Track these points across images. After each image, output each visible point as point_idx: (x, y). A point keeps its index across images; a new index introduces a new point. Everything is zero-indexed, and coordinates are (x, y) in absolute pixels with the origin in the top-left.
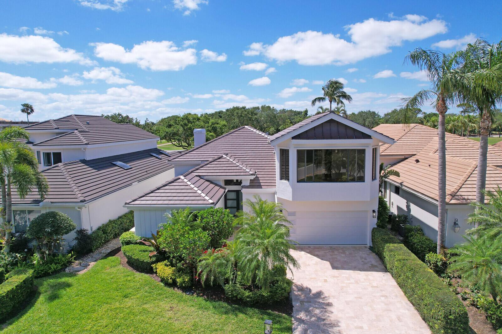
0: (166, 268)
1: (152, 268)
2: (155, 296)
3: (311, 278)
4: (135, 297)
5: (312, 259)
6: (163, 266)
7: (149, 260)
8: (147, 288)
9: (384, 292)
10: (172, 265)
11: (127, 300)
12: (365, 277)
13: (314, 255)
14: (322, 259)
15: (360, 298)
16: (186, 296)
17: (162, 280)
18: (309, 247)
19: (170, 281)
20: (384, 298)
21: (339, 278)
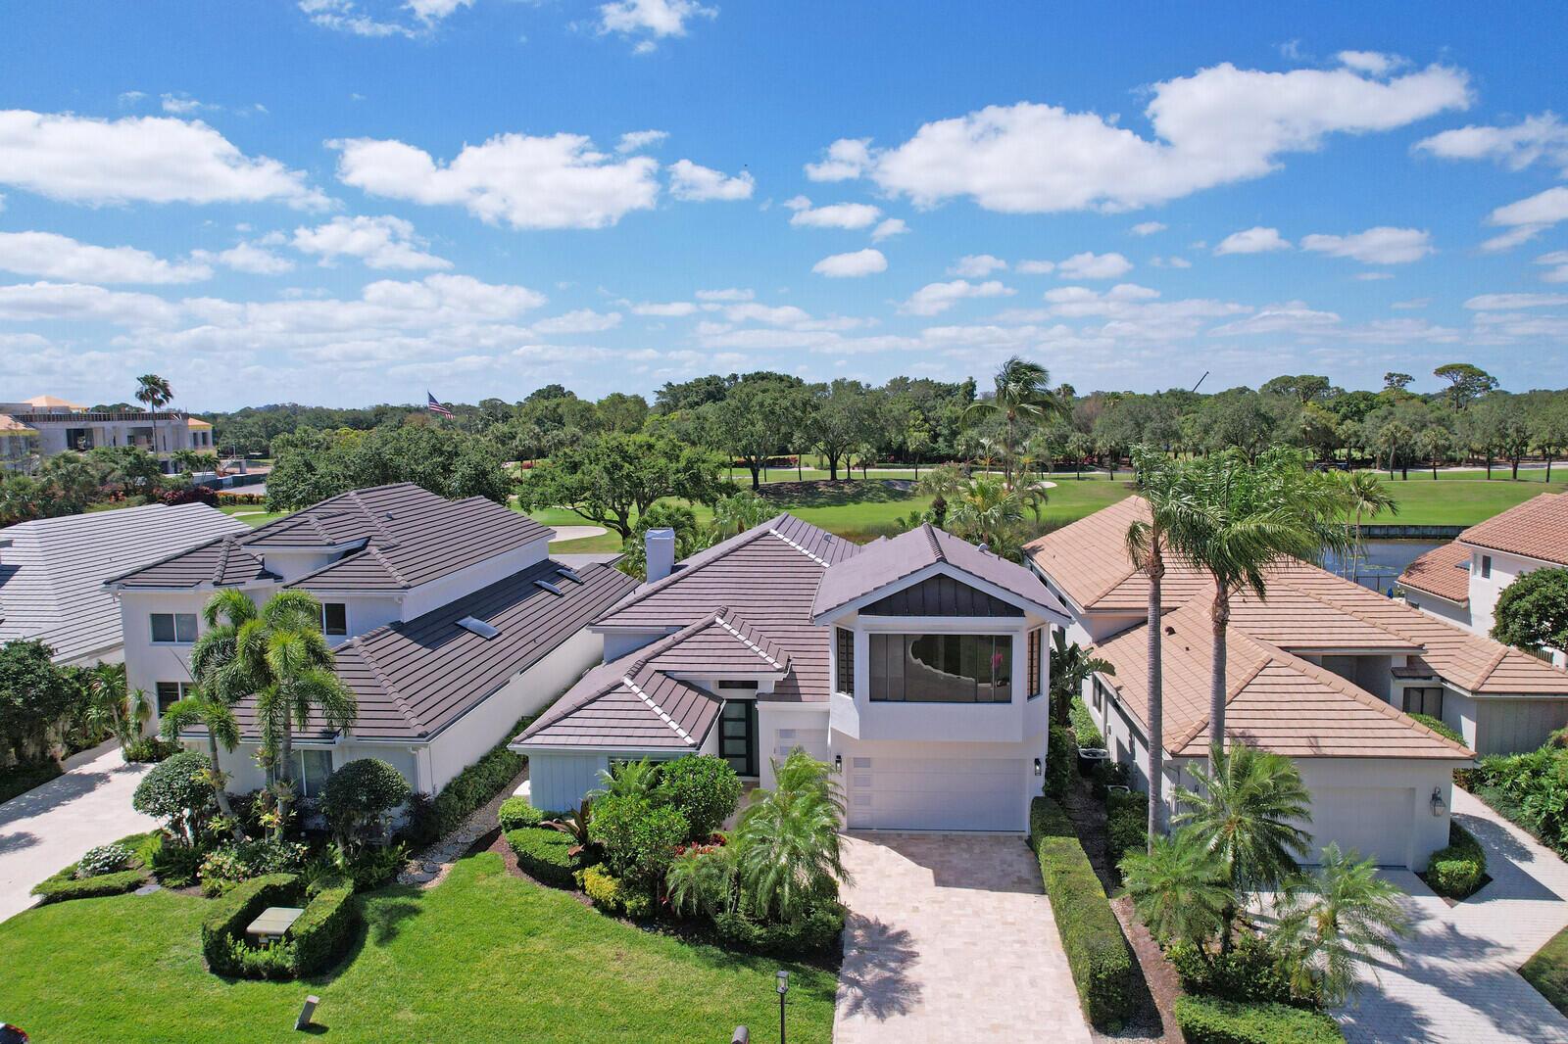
0: (602, 879)
1: (574, 878)
2: (585, 934)
3: (888, 904)
4: (549, 935)
5: (899, 862)
6: (596, 876)
7: (568, 863)
8: (568, 918)
9: (1023, 934)
10: (614, 874)
11: (533, 940)
12: (995, 904)
13: (906, 854)
14: (920, 864)
15: (975, 944)
16: (643, 934)
17: (597, 903)
18: (900, 835)
19: (613, 905)
20: (1019, 945)
21: (943, 905)
